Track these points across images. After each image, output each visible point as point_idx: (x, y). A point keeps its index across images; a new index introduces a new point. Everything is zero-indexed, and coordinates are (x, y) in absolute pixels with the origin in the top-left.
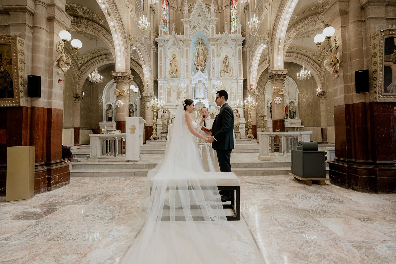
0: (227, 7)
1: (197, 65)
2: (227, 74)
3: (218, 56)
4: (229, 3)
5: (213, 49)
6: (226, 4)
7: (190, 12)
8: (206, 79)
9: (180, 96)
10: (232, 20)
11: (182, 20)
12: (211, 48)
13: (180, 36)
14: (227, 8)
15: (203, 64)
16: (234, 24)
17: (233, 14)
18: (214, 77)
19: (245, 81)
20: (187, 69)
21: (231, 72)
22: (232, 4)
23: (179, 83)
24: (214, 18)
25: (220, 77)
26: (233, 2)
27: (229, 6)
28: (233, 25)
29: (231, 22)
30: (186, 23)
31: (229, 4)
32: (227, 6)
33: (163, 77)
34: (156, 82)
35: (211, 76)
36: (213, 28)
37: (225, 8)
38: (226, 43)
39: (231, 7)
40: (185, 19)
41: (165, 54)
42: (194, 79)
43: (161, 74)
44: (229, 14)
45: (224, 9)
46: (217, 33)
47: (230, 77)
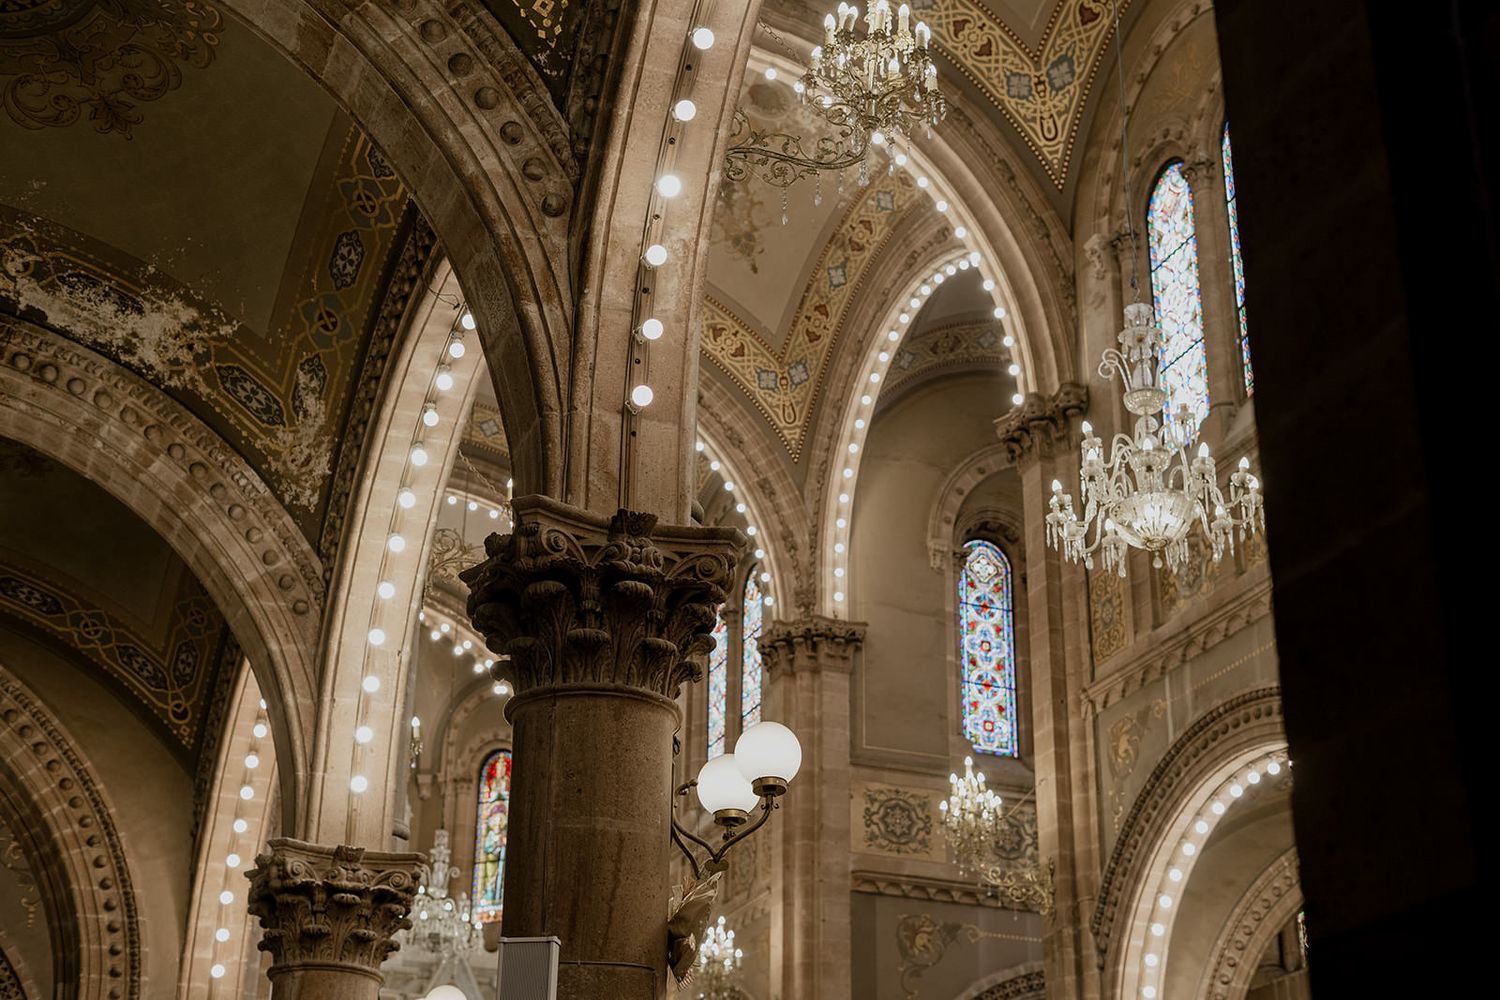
0: (465, 785)
4: (476, 766)
6: (460, 771)
10: (481, 857)
14: (465, 790)
16: (491, 880)
17: (489, 829)
22: (491, 776)
26: (493, 767)
27: (475, 782)
28: (484, 884)
29: (475, 864)
31: (475, 775)
32: (463, 780)
37: (450, 787)
39: (485, 789)
44: (469, 822)
45: (449, 790)
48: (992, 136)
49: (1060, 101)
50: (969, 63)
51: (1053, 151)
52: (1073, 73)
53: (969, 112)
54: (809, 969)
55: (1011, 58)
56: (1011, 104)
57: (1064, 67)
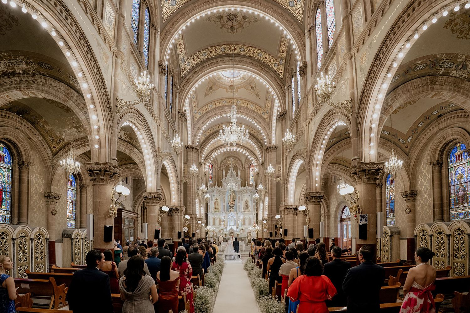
1: (230, 204)
2: (247, 210)
3: (242, 200)
4: (249, 166)
5: (239, 197)
6: (247, 167)
7: (226, 175)
8: (235, 216)
9: (221, 224)
11: (221, 180)
12: (238, 196)
13: (220, 188)
15: (233, 203)
17: (251, 173)
18: (239, 212)
19: (257, 215)
20: (224, 207)
21: (249, 209)
23: (220, 215)
24: (239, 179)
25: (243, 212)
26: (251, 166)
27: (249, 168)
28: (251, 180)
29: (250, 177)
30: (224, 182)
33: (210, 211)
34: (207, 215)
35: (238, 211)
36: (239, 184)
37: (247, 169)
38: (247, 193)
40: (224, 179)
41: (212, 199)
42: (229, 216)
43: (209, 210)
44: (249, 173)
46: (242, 187)
47: (249, 212)
48: (272, 74)
49: (282, 66)
50: (268, 63)
51: (282, 74)
52: (283, 61)
53: (269, 71)
54: (271, 189)
55: (274, 61)
56: (275, 68)
57: (282, 61)
